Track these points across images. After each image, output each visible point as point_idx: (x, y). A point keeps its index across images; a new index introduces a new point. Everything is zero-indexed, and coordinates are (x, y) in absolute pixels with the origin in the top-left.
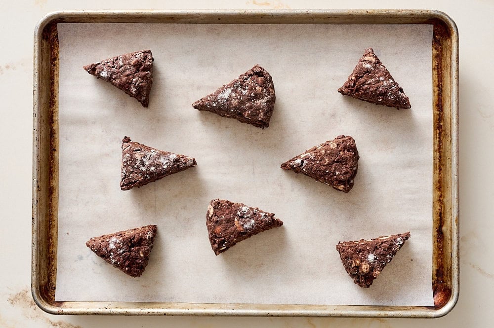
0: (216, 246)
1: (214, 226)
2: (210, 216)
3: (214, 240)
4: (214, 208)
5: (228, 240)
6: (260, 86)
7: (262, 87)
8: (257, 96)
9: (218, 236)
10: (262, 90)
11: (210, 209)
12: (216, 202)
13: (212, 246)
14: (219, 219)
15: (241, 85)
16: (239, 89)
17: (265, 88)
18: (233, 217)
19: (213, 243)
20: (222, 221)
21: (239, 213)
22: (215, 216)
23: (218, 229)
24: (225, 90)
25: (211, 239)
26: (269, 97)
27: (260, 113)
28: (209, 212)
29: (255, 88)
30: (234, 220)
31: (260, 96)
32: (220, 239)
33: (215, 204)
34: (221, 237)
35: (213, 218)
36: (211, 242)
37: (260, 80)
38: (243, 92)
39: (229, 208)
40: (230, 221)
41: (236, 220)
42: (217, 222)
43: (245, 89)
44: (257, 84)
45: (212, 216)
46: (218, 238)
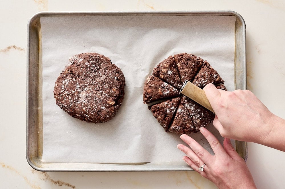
0: (146, 99)
1: (148, 89)
2: (147, 83)
3: (146, 96)
4: (150, 80)
5: (153, 97)
9: (148, 94)
11: (148, 79)
13: (144, 99)
14: (151, 85)
20: (153, 87)
21: (162, 85)
22: (150, 83)
23: (149, 91)
28: (147, 81)
32: (149, 96)
33: (151, 77)
34: (150, 95)
36: (144, 96)
40: (157, 88)
41: (160, 88)
42: (150, 87)
45: (148, 83)
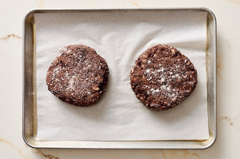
0: (133, 87)
1: (133, 78)
2: (132, 73)
3: (133, 84)
4: (134, 69)
5: (139, 84)
6: (192, 76)
7: (193, 76)
8: (190, 80)
9: (134, 82)
10: (193, 77)
11: (132, 69)
12: (135, 67)
13: (132, 87)
14: (136, 75)
15: (184, 74)
16: (182, 75)
17: (194, 77)
18: (142, 75)
19: (132, 86)
20: (137, 76)
21: (145, 73)
22: (134, 73)
23: (135, 79)
24: (176, 74)
25: (131, 83)
26: (195, 81)
27: (190, 88)
28: (132, 71)
29: (190, 76)
30: (142, 76)
31: (191, 80)
32: (135, 84)
34: (136, 83)
35: (133, 74)
36: (131, 85)
37: (192, 73)
38: (184, 76)
39: (141, 70)
40: (141, 76)
41: (143, 76)
42: (135, 76)
43: (185, 76)
44: (191, 74)
46: (134, 83)
